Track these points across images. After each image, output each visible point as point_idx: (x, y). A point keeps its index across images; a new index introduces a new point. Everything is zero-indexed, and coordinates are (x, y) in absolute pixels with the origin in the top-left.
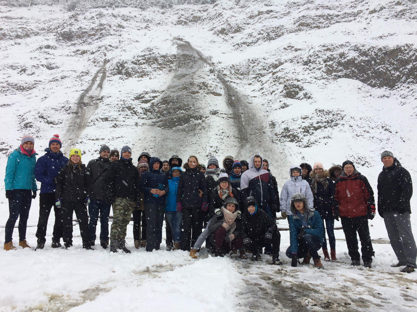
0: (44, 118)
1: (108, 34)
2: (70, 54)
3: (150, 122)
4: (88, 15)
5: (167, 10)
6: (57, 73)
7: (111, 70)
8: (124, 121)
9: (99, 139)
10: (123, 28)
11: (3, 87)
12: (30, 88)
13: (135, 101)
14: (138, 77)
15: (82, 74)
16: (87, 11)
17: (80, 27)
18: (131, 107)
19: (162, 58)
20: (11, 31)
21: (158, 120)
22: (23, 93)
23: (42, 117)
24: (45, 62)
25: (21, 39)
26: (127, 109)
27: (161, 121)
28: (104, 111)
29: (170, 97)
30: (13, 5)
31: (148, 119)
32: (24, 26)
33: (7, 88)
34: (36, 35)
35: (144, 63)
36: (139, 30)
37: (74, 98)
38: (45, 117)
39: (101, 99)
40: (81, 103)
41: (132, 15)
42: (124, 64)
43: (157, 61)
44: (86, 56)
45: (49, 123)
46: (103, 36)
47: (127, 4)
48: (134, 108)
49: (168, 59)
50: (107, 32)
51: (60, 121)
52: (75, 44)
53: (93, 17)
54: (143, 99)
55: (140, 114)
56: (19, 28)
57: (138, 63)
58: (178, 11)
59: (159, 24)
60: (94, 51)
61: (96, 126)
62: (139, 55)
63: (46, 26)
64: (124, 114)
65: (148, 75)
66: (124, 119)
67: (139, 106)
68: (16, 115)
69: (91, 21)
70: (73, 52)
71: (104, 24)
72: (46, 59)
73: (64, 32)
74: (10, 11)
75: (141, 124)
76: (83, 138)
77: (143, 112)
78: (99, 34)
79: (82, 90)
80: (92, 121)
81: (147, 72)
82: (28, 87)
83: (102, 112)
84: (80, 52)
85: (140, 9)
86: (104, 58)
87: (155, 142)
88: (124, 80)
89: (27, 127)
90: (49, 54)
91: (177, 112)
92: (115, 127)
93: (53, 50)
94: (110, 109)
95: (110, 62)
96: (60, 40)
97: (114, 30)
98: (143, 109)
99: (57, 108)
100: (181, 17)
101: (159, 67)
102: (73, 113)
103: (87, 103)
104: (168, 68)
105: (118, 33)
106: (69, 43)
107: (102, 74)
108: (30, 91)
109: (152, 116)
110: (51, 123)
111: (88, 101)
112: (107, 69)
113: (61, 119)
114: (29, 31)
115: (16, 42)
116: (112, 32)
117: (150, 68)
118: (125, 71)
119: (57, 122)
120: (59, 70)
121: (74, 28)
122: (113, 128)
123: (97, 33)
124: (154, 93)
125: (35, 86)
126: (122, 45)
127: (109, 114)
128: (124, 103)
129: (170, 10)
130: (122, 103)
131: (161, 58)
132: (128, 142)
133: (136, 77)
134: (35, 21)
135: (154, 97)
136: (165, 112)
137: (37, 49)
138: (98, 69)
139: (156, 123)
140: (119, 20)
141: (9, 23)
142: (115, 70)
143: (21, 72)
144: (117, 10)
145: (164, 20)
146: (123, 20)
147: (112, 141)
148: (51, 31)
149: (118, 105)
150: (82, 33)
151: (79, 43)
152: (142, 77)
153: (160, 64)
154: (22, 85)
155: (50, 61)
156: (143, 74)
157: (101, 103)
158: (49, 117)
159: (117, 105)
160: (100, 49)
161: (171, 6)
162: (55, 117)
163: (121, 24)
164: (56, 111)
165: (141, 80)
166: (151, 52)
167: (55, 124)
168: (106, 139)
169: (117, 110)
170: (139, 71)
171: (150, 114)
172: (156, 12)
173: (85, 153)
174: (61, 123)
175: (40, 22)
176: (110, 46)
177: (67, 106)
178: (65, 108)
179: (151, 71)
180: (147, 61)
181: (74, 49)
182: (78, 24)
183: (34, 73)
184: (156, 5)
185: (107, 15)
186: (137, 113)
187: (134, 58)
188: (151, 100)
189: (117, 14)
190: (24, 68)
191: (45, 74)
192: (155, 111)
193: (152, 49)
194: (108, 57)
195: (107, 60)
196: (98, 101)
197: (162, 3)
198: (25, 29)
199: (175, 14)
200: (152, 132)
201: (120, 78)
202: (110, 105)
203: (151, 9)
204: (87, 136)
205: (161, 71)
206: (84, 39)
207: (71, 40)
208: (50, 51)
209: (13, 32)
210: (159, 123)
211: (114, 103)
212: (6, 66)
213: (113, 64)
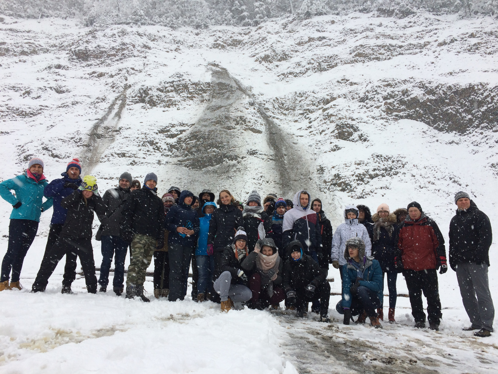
0: (49, 151)
1: (131, 55)
2: (84, 76)
3: (175, 160)
4: (108, 32)
5: (203, 31)
6: (67, 98)
7: (132, 97)
8: (144, 158)
9: (113, 178)
10: (150, 48)
11: (2, 112)
12: (33, 114)
13: (159, 134)
14: (164, 107)
15: (97, 100)
16: (107, 27)
17: (99, 46)
18: (153, 141)
19: (194, 86)
21: (186, 158)
22: (25, 119)
23: (47, 149)
24: (53, 84)
25: (28, 55)
26: (148, 144)
27: (188, 160)
28: (121, 145)
29: (201, 131)
30: (20, 16)
31: (173, 157)
32: (32, 41)
33: (7, 113)
34: (45, 52)
35: (172, 91)
36: (168, 52)
37: (85, 128)
38: (50, 149)
39: (119, 131)
40: (94, 135)
41: (161, 34)
42: (148, 91)
43: (187, 89)
44: (103, 80)
45: (54, 156)
46: (125, 57)
47: (155, 22)
48: (157, 143)
49: (201, 87)
50: (130, 53)
51: (68, 155)
52: (91, 65)
53: (115, 35)
54: (169, 133)
55: (164, 151)
56: (26, 43)
57: (164, 90)
58: (215, 33)
59: (192, 46)
60: (113, 74)
61: (111, 162)
62: (166, 82)
63: (57, 42)
64: (145, 150)
65: (176, 105)
66: (144, 156)
67: (163, 141)
68: (15, 145)
69: (112, 39)
70: (88, 74)
71: (127, 44)
72: (56, 80)
73: (79, 50)
74: (16, 22)
75: (164, 163)
77: (167, 149)
78: (120, 55)
79: (96, 119)
80: (105, 156)
81: (175, 101)
82: (31, 112)
83: (119, 146)
84: (96, 75)
85: (170, 28)
86: (125, 82)
87: (180, 184)
88: (146, 110)
90: (59, 75)
91: (209, 151)
92: (134, 165)
93: (64, 70)
94: (128, 143)
95: (131, 88)
96: (73, 59)
97: (138, 51)
98: (167, 144)
99: (65, 139)
100: (218, 40)
101: (189, 96)
102: (83, 145)
103: (101, 135)
104: (200, 98)
105: (143, 55)
106: (84, 64)
107: (121, 101)
108: (34, 118)
109: (178, 154)
110: (57, 156)
111: (102, 133)
112: (127, 96)
113: (69, 152)
114: (37, 47)
115: (21, 59)
116: (136, 53)
117: (179, 96)
118: (149, 100)
119: (64, 156)
120: (70, 94)
121: (91, 47)
122: (131, 166)
123: (118, 53)
124: (182, 126)
125: (39, 111)
126: (146, 69)
127: (127, 149)
128: (146, 136)
129: (205, 30)
130: (143, 136)
131: (192, 86)
133: (161, 107)
134: (45, 35)
135: (181, 132)
136: (194, 149)
137: (46, 68)
138: (117, 95)
139: (182, 161)
140: (145, 40)
141: (14, 37)
142: (136, 98)
143: (24, 94)
144: (143, 27)
145: (198, 42)
146: (149, 39)
148: (63, 48)
149: (139, 139)
150: (100, 53)
151: (96, 64)
152: (168, 107)
153: (191, 93)
154: (24, 110)
155: (59, 83)
156: (170, 104)
157: (118, 136)
158: (54, 149)
159: (137, 138)
160: (120, 72)
161: (206, 27)
162: (62, 150)
163: (147, 44)
164: (63, 143)
165: (167, 111)
166: (181, 79)
167: (61, 158)
169: (137, 144)
170: (166, 99)
171: (176, 150)
172: (189, 33)
174: (68, 157)
175: (50, 37)
176: (133, 69)
177: (77, 137)
178: (74, 139)
179: (180, 100)
180: (175, 89)
181: (89, 70)
182: (96, 42)
183: (40, 96)
184: (189, 24)
185: (131, 33)
186: (160, 149)
187: (160, 85)
188: (178, 135)
189: (143, 32)
190: (28, 90)
191: (53, 99)
192: (182, 148)
193: (183, 75)
194: (129, 82)
195: (128, 85)
196: (115, 133)
197: (197, 23)
198: (33, 45)
199: (211, 36)
200: (178, 172)
201: (143, 107)
202: (129, 138)
203: (183, 28)
204: (99, 174)
205: (191, 101)
206: (103, 59)
207: (87, 60)
208: (61, 71)
209: (18, 47)
210: (187, 162)
211: (134, 136)
212: (7, 87)
213: (135, 91)
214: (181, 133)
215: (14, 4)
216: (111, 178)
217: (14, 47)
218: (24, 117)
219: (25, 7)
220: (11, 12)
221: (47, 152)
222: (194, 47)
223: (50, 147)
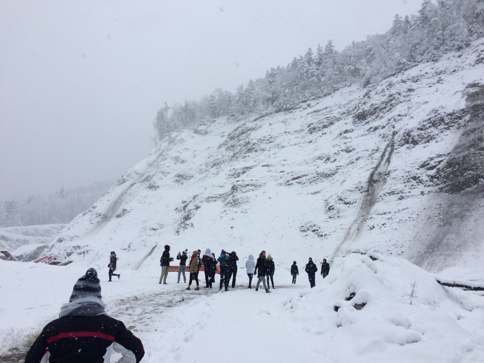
0: (343, 200)
1: (398, 102)
2: (364, 133)
3: (436, 188)
4: (379, 88)
5: (465, 51)
6: (353, 155)
7: (399, 141)
8: (410, 192)
9: (386, 213)
10: (413, 90)
11: (314, 177)
12: (333, 174)
13: (421, 169)
14: (425, 143)
15: (373, 152)
16: (378, 85)
17: (372, 105)
18: (416, 176)
19: (449, 117)
20: (319, 123)
21: (445, 185)
22: (328, 179)
23: (341, 200)
24: (344, 147)
25: (327, 127)
26: (412, 180)
27: (447, 186)
28: (390, 186)
29: (456, 159)
30: (320, 97)
31: (435, 186)
32: (328, 116)
33: (317, 178)
34: (338, 121)
35: (430, 127)
36: (430, 87)
37: (364, 177)
38: (343, 199)
39: (389, 174)
40: (372, 181)
41: (423, 73)
42: (410, 132)
43: (443, 122)
44: (377, 132)
45: (346, 203)
46: (393, 106)
47: (418, 62)
48: (419, 177)
49: (456, 115)
50: (397, 101)
51: (355, 201)
52: (369, 122)
53: (384, 89)
54: (429, 166)
55: (426, 182)
56: (325, 119)
57: (424, 128)
58: (478, 48)
59: (454, 71)
60: (384, 125)
61: (384, 201)
62: (424, 120)
63: (344, 110)
64: (410, 185)
65: (435, 138)
66: (410, 190)
67: (424, 175)
68: (323, 200)
69: (382, 94)
70: (367, 130)
71: (394, 94)
72: (345, 143)
73: (359, 113)
74: (318, 103)
75: (427, 192)
76: (373, 214)
77: (428, 180)
78: (389, 106)
79: (372, 168)
80: (380, 197)
81: (434, 135)
82: (331, 173)
83: (389, 187)
84: (372, 130)
85: (432, 62)
86: (393, 130)
87: (440, 209)
88: (411, 149)
89: (330, 210)
90: (347, 138)
91: (465, 174)
92: (401, 200)
93: (350, 133)
94: (396, 182)
95: (398, 133)
96: (355, 122)
97: (404, 96)
98: (428, 176)
99: (352, 189)
100: (480, 54)
101: (446, 127)
102: (364, 191)
103: (376, 180)
104: (456, 125)
105: (408, 99)
106: (364, 122)
107: (390, 148)
108: (333, 177)
109: (439, 182)
110: (348, 203)
111: (377, 178)
112: (395, 142)
113: (356, 198)
114: (332, 119)
115: (323, 132)
116: (402, 99)
117: (437, 130)
118: (412, 140)
119: (352, 202)
120: (355, 152)
121: (366, 108)
122: (399, 201)
123: (388, 105)
124: (440, 157)
125: (336, 171)
126: (410, 112)
127: (395, 188)
128: (409, 174)
129: (467, 49)
130: (407, 174)
131: (447, 117)
132: (413, 212)
133: (422, 143)
134: (337, 107)
135: (440, 162)
136: (451, 176)
137: (338, 136)
138: (387, 143)
139: (442, 188)
140: (409, 84)
141: (318, 116)
142: (402, 141)
143: (326, 161)
144: (407, 73)
145: (460, 65)
146: (413, 82)
147: (398, 213)
148: (349, 113)
149: (404, 177)
150: (374, 110)
151: (372, 120)
152: (428, 142)
153: (447, 124)
154: (327, 173)
155: (348, 145)
156: (430, 139)
157: (388, 178)
158: (346, 198)
159: (402, 177)
160: (390, 122)
161: (468, 45)
162: (351, 197)
163: (410, 88)
164: (351, 192)
165: (427, 146)
166: (437, 114)
167: (351, 204)
168: (393, 212)
169: (403, 182)
170: (425, 136)
171: (436, 180)
172: (451, 59)
173: (374, 227)
174: (356, 202)
175: (341, 107)
176: (399, 115)
177: (360, 186)
178: (358, 188)
179: (438, 133)
180: (433, 124)
181: (367, 127)
182: (371, 102)
183: (336, 159)
184: (451, 50)
185: (397, 83)
186: (423, 182)
187: (419, 124)
188: (436, 166)
189: (406, 78)
190: (328, 157)
191: (344, 158)
192: (441, 176)
193: (438, 110)
194: (396, 129)
195: (395, 131)
196: (386, 176)
197: (458, 45)
198: (330, 118)
199: (474, 52)
200: (438, 199)
201: (407, 148)
202: (396, 179)
203: (446, 56)
204: (376, 211)
205: (448, 131)
206: (376, 114)
207: (365, 119)
208: (348, 135)
209: (320, 124)
210: (446, 189)
211: (400, 175)
212: (316, 158)
213: (401, 135)
214: (439, 164)
215: (315, 90)
216: (385, 213)
217: (318, 124)
218: (327, 178)
219: (322, 89)
220: (314, 97)
221: (342, 201)
222: (456, 71)
223: (343, 198)
